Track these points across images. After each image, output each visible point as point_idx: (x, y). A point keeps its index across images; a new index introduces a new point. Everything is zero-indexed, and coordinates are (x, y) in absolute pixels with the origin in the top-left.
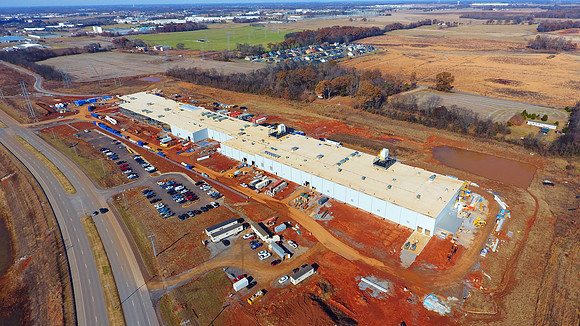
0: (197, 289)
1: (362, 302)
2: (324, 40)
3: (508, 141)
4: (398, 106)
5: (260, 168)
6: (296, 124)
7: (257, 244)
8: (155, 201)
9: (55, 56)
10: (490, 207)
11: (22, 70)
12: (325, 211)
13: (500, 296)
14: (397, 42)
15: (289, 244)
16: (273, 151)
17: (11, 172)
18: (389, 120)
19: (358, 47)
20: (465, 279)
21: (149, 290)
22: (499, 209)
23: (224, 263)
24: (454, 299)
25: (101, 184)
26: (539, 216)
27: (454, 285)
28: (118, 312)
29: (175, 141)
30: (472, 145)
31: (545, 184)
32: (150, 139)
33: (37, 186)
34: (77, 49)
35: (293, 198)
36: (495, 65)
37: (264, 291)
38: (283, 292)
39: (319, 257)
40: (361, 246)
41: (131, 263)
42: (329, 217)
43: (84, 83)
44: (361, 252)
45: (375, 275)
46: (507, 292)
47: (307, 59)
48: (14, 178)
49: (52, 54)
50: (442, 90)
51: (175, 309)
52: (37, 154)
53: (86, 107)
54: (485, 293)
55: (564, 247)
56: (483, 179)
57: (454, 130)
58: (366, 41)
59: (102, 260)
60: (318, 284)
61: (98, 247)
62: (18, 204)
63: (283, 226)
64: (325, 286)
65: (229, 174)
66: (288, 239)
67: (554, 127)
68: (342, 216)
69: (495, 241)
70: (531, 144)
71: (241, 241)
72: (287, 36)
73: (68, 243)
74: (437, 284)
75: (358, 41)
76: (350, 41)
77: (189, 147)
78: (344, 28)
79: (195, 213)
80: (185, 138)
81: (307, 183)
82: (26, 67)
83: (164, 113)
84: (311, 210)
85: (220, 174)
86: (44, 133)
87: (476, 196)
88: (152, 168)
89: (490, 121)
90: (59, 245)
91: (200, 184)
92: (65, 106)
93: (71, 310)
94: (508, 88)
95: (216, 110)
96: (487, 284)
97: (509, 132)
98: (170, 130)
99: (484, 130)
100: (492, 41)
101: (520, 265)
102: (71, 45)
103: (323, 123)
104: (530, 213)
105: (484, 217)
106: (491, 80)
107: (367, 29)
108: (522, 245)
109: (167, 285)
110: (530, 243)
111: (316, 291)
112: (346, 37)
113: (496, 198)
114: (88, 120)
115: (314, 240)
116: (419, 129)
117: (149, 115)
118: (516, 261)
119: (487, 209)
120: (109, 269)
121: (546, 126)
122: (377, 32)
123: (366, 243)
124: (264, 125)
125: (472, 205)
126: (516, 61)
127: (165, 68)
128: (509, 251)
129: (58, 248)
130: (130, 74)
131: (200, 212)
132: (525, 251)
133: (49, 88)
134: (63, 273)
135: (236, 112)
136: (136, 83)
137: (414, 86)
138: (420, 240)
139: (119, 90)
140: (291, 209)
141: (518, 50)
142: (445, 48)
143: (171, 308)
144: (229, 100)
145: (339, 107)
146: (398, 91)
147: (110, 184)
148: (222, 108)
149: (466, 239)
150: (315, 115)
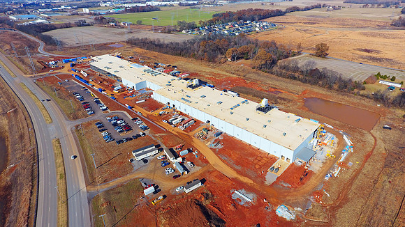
0: (119, 193)
1: (231, 207)
2: (239, 19)
3: (362, 96)
4: (284, 68)
5: (178, 109)
6: (209, 79)
7: (166, 163)
8: (102, 130)
9: (55, 29)
10: (338, 144)
11: (32, 38)
12: (218, 142)
13: (334, 209)
14: (293, 20)
15: (188, 164)
16: (187, 98)
17: (14, 107)
18: (276, 77)
19: (264, 24)
20: (310, 195)
21: (87, 192)
22: (345, 145)
23: (141, 175)
24: (299, 209)
25: (69, 117)
26: (375, 152)
27: (301, 199)
28: (64, 205)
29: (123, 88)
30: (335, 97)
31: (384, 128)
32: (107, 87)
33: (28, 117)
34: (70, 24)
35: (197, 132)
36: (364, 38)
37: (165, 197)
38: (177, 197)
39: (207, 174)
40: (239, 168)
41: (79, 172)
42: (220, 146)
43: (71, 48)
44: (238, 172)
45: (245, 189)
46: (340, 206)
47: (226, 32)
48: (15, 112)
49: (53, 28)
50: (319, 56)
51: (102, 205)
52: (32, 96)
53: (69, 64)
54: (323, 206)
55: (389, 175)
56: (337, 122)
57: (323, 86)
58: (271, 20)
59: (60, 169)
60: (203, 194)
61: (59, 160)
62: (15, 129)
63: (186, 151)
64: (207, 195)
65: (156, 113)
66: (188, 160)
67: (399, 86)
68: (229, 146)
69: (338, 169)
70: (379, 98)
71: (155, 160)
72: (214, 16)
73: (41, 157)
74: (288, 198)
75: (265, 20)
76: (259, 20)
77: (132, 94)
78: (256, 10)
79: (127, 139)
80: (131, 87)
81: (209, 122)
82: (35, 36)
83: (119, 69)
84: (208, 141)
85: (150, 113)
86: (38, 81)
87: (330, 135)
88: (105, 107)
89: (350, 80)
90: (35, 157)
91: (135, 119)
92: (56, 63)
93: (35, 202)
94: (370, 55)
95: (155, 67)
96: (326, 200)
97: (364, 89)
98: (121, 81)
99: (346, 87)
100: (365, 20)
101: (354, 187)
102: (67, 21)
103: (229, 78)
104: (369, 149)
105: (333, 151)
106: (359, 50)
107: (273, 11)
108: (358, 172)
109: (101, 188)
110: (364, 171)
111: (200, 198)
112: (256, 16)
113: (345, 137)
114: (69, 73)
115: (207, 162)
116: (297, 84)
117: (108, 71)
118: (351, 184)
119: (336, 145)
120: (64, 176)
121: (393, 84)
122: (279, 13)
123: (243, 166)
124: (186, 79)
125: (325, 142)
126: (380, 35)
127: (126, 37)
128: (347, 176)
129: (34, 160)
130: (102, 41)
131: (131, 139)
132: (359, 177)
133: (48, 51)
134: (34, 177)
135: (169, 69)
136: (105, 48)
137: (299, 53)
138: (283, 166)
139: (93, 53)
140: (195, 140)
141: (384, 27)
142: (328, 25)
143: (99, 204)
144: (165, 61)
145: (241, 68)
146: (287, 57)
147: (75, 118)
148: (160, 67)
149: (316, 166)
150: (224, 73)
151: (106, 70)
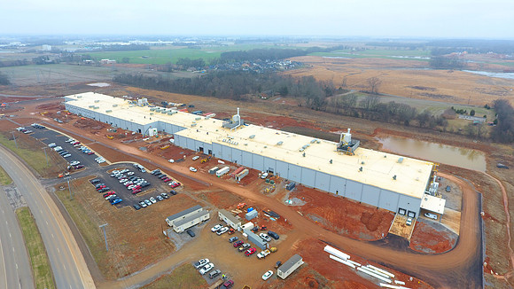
5: (218, 157)
14: (319, 60)
31: (499, 167)
34: (25, 61)
35: (258, 184)
40: (344, 231)
57: (398, 124)
63: (255, 212)
72: (223, 55)
75: (287, 59)
76: (279, 59)
80: (135, 131)
84: (280, 196)
94: (426, 93)
97: (447, 125)
106: (410, 87)
107: (293, 51)
117: (96, 110)
121: (476, 119)
124: (217, 118)
127: (112, 76)
144: (177, 100)
150: (263, 112)
151: (92, 109)
